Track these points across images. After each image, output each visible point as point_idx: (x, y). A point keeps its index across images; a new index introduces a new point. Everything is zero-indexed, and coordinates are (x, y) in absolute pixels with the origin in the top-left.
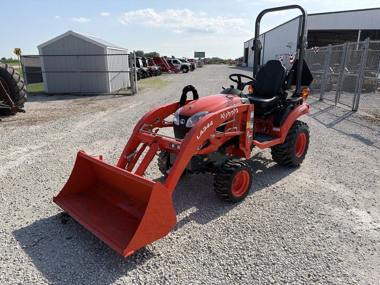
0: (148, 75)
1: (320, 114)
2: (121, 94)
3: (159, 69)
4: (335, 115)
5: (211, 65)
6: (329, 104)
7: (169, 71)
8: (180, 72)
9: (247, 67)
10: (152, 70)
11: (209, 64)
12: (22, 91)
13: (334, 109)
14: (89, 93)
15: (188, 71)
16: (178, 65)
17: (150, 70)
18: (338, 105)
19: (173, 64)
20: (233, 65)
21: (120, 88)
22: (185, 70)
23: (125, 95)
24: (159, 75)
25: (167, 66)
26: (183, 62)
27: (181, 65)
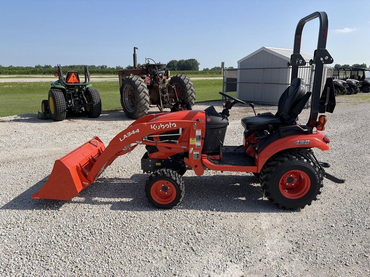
12: (190, 97)
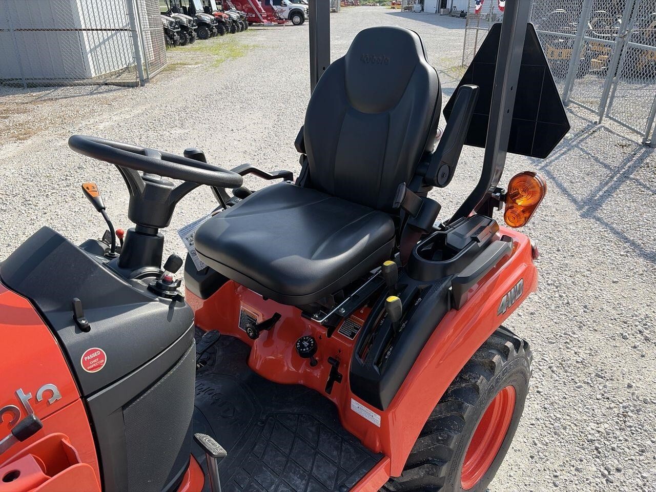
0: (215, 30)
1: (563, 154)
2: (113, 84)
3: (241, 17)
4: (601, 158)
5: (357, 7)
6: (584, 119)
7: (264, 21)
8: (287, 23)
9: (422, 13)
10: (223, 20)
11: (353, 5)
13: (596, 135)
14: (44, 81)
15: (303, 22)
16: (284, 8)
17: (219, 20)
18: (607, 123)
19: (274, 7)
20: (398, 8)
21: (125, 66)
22: (297, 19)
23: (124, 86)
24: (242, 30)
25: (259, 10)
26: (294, 3)
27: (290, 9)
